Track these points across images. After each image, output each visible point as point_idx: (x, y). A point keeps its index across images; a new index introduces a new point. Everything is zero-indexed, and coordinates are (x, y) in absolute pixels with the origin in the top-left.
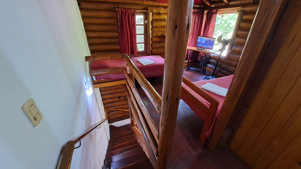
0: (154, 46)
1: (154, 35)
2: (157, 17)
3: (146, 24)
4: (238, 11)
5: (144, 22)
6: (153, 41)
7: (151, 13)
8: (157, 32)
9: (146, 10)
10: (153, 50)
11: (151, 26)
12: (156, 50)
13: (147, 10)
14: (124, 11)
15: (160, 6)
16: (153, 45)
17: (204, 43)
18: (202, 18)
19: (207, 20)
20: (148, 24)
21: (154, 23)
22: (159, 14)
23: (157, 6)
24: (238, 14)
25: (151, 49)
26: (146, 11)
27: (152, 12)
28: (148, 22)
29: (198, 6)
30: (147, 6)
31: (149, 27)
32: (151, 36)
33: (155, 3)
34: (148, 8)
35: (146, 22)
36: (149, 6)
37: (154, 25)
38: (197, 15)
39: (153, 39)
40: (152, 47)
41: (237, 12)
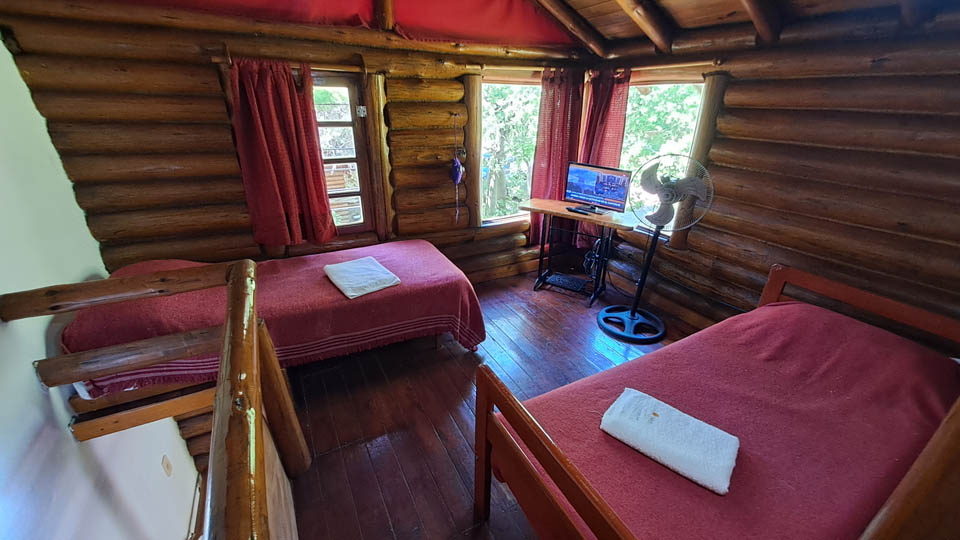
0: (404, 201)
1: (401, 161)
2: (405, 94)
3: (364, 120)
4: (704, 75)
5: (354, 112)
6: (398, 183)
7: (380, 79)
8: (410, 152)
9: (357, 65)
10: (400, 221)
11: (384, 130)
12: (411, 220)
13: (361, 65)
14: (255, 67)
15: (413, 51)
16: (398, 198)
17: (591, 187)
18: (578, 98)
19: (594, 106)
20: (371, 118)
21: (393, 115)
22: (415, 81)
23: (404, 53)
24: (703, 85)
25: (392, 214)
26: (357, 70)
27: (384, 73)
28: (372, 110)
29: (560, 56)
30: (359, 52)
31: (377, 132)
32: (388, 167)
33: (393, 38)
34: (364, 58)
35: (362, 111)
36: (371, 49)
37: (397, 123)
38: (559, 87)
39: (398, 176)
40: (394, 208)
41: (702, 78)
